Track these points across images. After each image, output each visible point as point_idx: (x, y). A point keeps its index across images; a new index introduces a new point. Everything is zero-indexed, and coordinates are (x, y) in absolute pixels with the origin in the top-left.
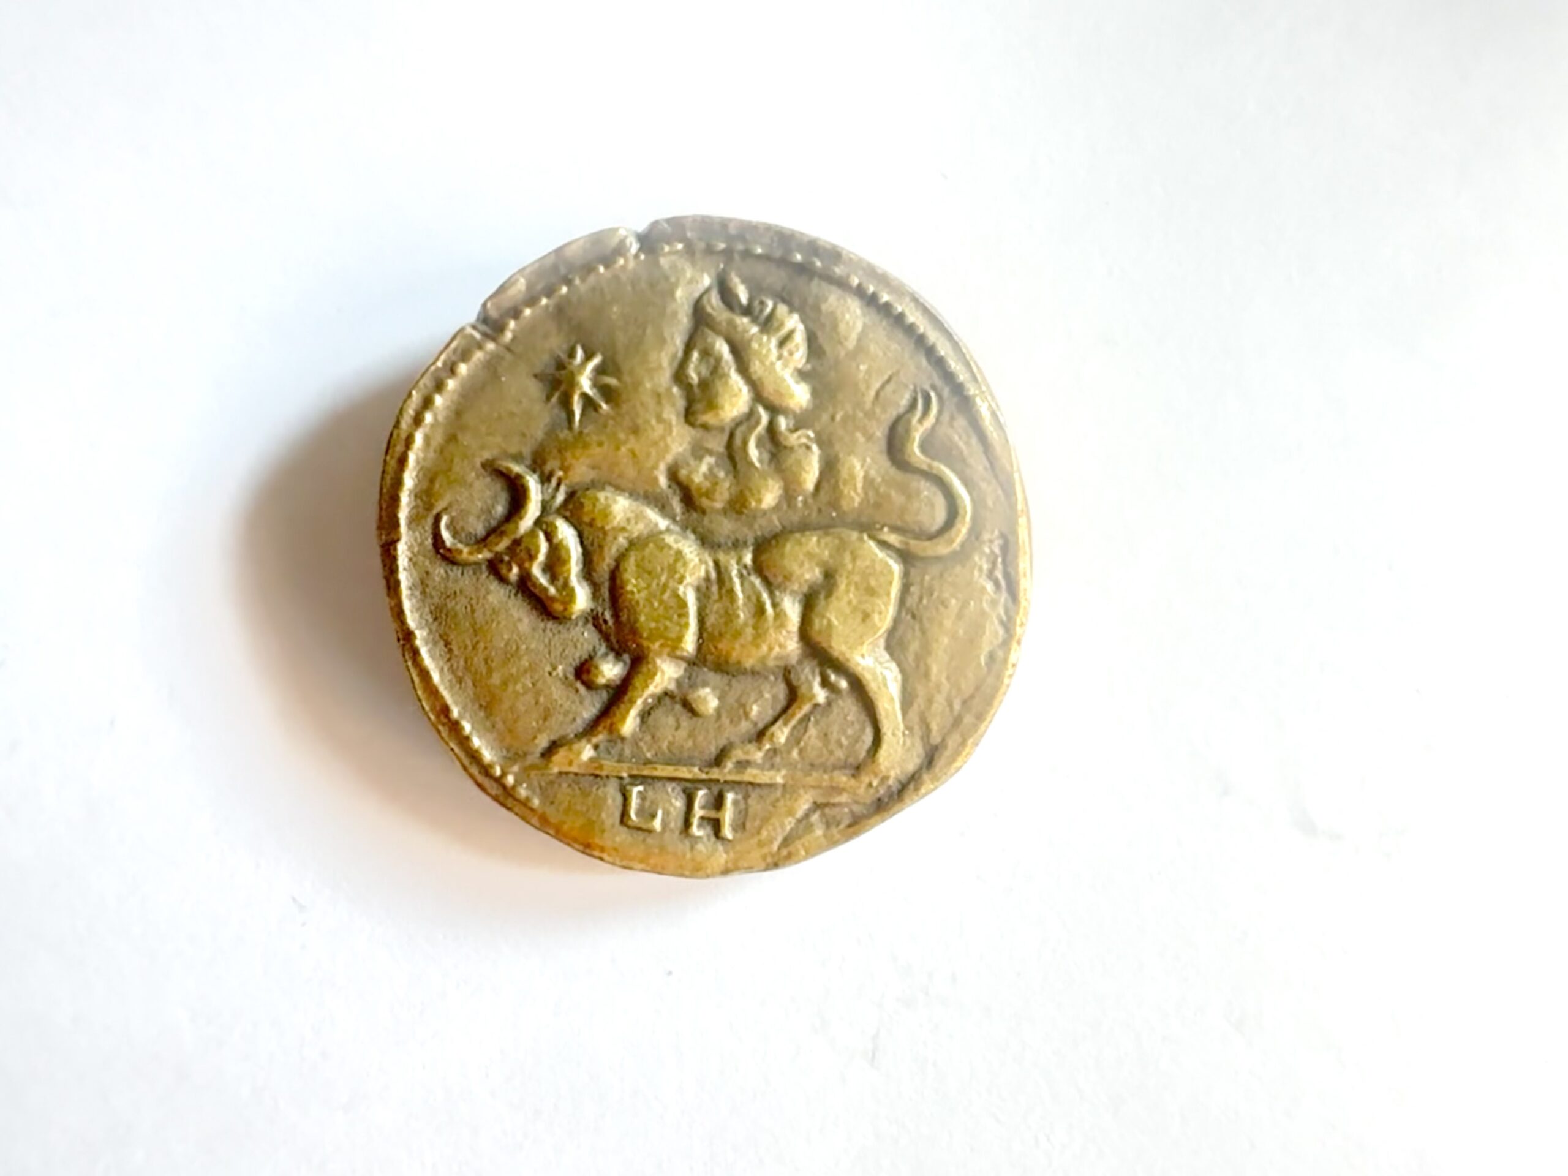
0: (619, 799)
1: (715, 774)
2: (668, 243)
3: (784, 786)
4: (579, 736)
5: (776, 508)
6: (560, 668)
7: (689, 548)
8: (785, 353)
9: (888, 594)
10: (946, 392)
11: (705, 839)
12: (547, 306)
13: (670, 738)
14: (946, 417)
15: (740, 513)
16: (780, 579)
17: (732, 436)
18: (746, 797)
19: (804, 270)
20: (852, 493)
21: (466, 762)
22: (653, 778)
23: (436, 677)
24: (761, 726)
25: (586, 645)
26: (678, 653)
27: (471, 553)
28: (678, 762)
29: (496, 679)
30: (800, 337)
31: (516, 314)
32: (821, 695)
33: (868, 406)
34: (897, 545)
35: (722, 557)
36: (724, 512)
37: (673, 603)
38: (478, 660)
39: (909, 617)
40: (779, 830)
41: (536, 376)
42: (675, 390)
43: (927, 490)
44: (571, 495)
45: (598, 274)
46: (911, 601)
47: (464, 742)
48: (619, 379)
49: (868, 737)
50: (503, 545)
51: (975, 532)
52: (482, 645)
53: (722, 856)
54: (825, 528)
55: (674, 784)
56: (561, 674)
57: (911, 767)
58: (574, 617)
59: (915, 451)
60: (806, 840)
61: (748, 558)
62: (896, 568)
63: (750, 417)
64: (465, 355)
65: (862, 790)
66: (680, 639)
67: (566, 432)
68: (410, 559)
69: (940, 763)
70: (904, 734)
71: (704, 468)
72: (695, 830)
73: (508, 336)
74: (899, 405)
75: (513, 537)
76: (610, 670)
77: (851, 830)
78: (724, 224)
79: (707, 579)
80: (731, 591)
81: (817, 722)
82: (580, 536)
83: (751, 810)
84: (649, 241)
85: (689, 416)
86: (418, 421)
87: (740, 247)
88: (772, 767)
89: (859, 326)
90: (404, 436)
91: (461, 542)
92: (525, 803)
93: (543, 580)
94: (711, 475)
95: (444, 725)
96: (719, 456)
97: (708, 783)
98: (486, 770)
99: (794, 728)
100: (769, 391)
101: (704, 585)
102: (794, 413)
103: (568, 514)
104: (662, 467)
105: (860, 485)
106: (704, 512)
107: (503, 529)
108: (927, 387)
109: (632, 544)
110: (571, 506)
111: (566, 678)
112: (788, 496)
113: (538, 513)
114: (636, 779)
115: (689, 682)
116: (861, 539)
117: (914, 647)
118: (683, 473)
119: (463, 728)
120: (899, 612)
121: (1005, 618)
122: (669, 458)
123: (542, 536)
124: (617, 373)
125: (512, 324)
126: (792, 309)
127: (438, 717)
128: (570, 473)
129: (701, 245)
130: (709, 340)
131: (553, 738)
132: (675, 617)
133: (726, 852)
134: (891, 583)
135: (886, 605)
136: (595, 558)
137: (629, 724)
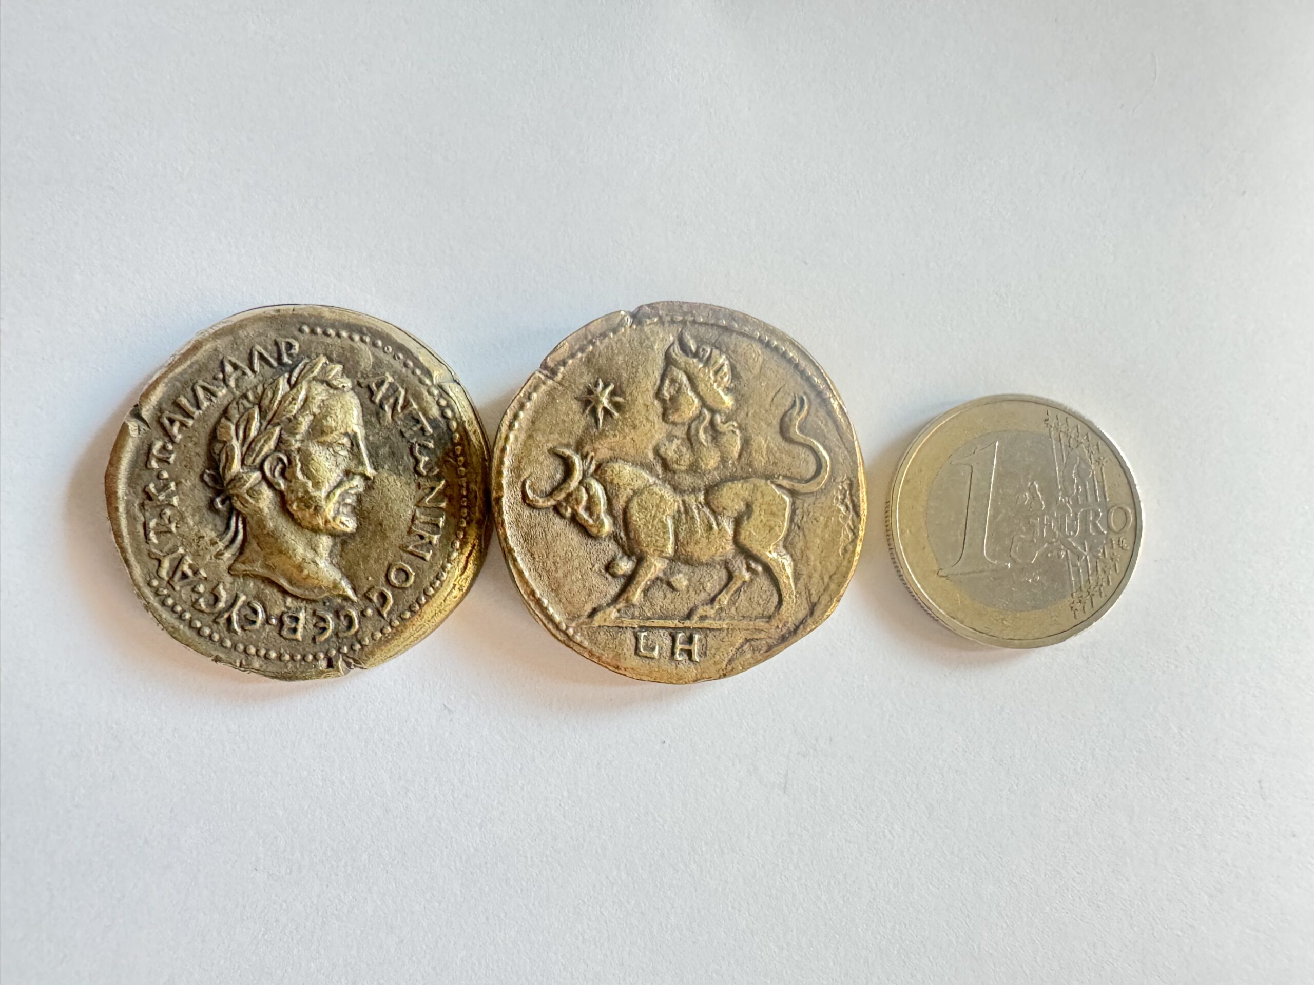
0: (634, 641)
1: (688, 623)
2: (650, 318)
3: (728, 629)
4: (609, 605)
5: (717, 468)
6: (597, 566)
7: (667, 493)
8: (719, 379)
9: (784, 515)
10: (813, 396)
11: (684, 662)
12: (581, 358)
13: (661, 604)
14: (813, 411)
15: (695, 472)
16: (721, 509)
17: (689, 428)
18: (706, 636)
19: (727, 329)
20: (760, 457)
21: (546, 622)
22: (653, 628)
23: (526, 574)
24: (712, 595)
25: (610, 553)
26: (664, 554)
27: (544, 502)
28: (666, 618)
29: (560, 574)
30: (726, 369)
31: (564, 363)
32: (747, 576)
33: (767, 406)
34: (788, 487)
35: (686, 498)
36: (687, 472)
37: (660, 525)
38: (549, 563)
39: (796, 527)
40: (726, 655)
41: (576, 398)
42: (656, 402)
43: (803, 453)
44: (599, 466)
45: (610, 338)
46: (797, 519)
47: (544, 610)
48: (625, 399)
49: (775, 599)
50: (562, 496)
51: (832, 476)
52: (551, 555)
53: (693, 671)
54: (746, 478)
55: (664, 631)
56: (597, 570)
57: (801, 616)
58: (603, 536)
59: (795, 432)
60: (741, 660)
61: (701, 498)
62: (787, 499)
63: (699, 417)
64: (536, 388)
65: (773, 631)
66: (664, 546)
67: (595, 430)
68: (510, 507)
69: (817, 613)
70: (796, 596)
71: (674, 447)
72: (677, 657)
73: (560, 376)
74: (785, 406)
75: (567, 492)
76: (625, 566)
77: (768, 653)
78: (681, 304)
79: (679, 511)
80: (693, 518)
81: (745, 592)
82: (605, 489)
83: (709, 646)
84: (637, 317)
85: (664, 416)
86: (511, 427)
87: (691, 318)
88: (720, 619)
89: (761, 359)
90: (503, 436)
91: (538, 495)
92: (580, 645)
93: (584, 515)
94: (678, 451)
95: (532, 600)
96: (683, 439)
97: (684, 629)
98: (557, 626)
99: (732, 595)
100: (710, 401)
101: (677, 515)
102: (725, 413)
103: (598, 477)
104: (650, 447)
105: (764, 453)
106: (674, 472)
107: (562, 487)
108: (801, 394)
109: (635, 493)
110: (599, 472)
111: (600, 572)
112: (723, 460)
113: (580, 478)
114: (642, 628)
115: (670, 571)
116: (767, 485)
117: (800, 545)
118: (662, 450)
119: (543, 602)
120: (790, 526)
121: (852, 528)
122: (654, 442)
123: (583, 490)
124: (622, 394)
125: (562, 369)
126: (721, 352)
127: (529, 597)
128: (598, 454)
129: (669, 318)
130: (675, 374)
131: (594, 606)
132: (662, 534)
133: (696, 669)
134: (785, 509)
135: (783, 522)
136: (614, 501)
137: (637, 596)
